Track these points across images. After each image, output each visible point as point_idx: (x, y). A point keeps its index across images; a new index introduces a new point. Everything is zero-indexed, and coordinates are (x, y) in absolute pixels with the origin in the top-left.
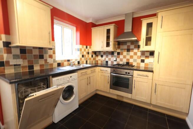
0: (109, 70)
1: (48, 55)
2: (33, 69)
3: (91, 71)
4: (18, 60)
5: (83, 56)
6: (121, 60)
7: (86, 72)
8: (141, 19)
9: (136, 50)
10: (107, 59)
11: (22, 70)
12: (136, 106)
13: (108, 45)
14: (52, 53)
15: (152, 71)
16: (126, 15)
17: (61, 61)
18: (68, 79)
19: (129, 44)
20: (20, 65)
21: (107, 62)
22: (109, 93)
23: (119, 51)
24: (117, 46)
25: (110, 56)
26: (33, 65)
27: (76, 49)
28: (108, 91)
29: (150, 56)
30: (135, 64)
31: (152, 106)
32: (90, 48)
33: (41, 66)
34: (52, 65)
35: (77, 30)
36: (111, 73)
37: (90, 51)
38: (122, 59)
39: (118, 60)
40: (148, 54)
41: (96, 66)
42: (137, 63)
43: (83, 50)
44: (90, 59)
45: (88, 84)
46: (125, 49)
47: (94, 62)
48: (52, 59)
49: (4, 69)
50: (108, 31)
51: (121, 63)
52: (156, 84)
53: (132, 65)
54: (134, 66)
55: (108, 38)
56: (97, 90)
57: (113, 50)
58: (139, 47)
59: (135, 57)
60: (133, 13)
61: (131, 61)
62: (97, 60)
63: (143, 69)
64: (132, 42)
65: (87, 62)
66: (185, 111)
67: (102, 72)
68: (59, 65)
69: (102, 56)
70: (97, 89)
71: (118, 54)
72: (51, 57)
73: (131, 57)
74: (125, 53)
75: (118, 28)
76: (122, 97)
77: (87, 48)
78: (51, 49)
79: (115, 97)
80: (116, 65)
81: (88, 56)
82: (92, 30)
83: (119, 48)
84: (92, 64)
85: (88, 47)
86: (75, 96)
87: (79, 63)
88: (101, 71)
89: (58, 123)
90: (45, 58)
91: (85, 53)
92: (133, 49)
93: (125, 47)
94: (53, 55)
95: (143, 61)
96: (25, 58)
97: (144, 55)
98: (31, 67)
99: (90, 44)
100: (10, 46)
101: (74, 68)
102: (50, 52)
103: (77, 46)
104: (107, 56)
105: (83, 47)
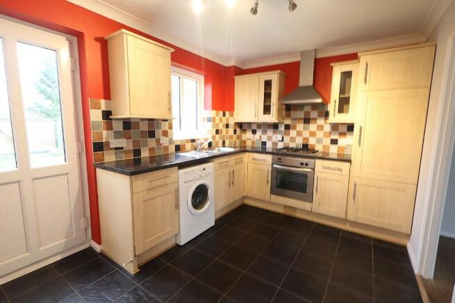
0: (269, 158)
1: (160, 131)
2: (140, 155)
3: (236, 159)
4: (121, 140)
5: (217, 132)
6: (293, 140)
7: (226, 162)
8: (331, 65)
9: (321, 122)
10: (264, 138)
11: (125, 157)
12: (318, 225)
13: (267, 109)
14: (167, 129)
15: (349, 161)
16: (302, 53)
17: (181, 141)
18: (200, 173)
19: (307, 109)
20: (122, 148)
21: (264, 143)
22: (269, 203)
23: (288, 122)
24: (284, 112)
25: (270, 132)
26: (140, 149)
27: (203, 118)
28: (267, 198)
29: (348, 133)
30: (319, 148)
31: (348, 225)
32: (232, 115)
33: (151, 150)
34: (166, 148)
35: (206, 82)
36: (272, 164)
37: (232, 122)
38: (295, 139)
39: (287, 139)
40: (344, 129)
41: (243, 150)
42: (324, 146)
43: (217, 121)
44: (231, 137)
45: (229, 184)
46: (300, 119)
47: (238, 144)
48: (168, 138)
49: (103, 155)
50: (268, 84)
51: (292, 145)
52: (355, 185)
53: (314, 150)
54: (317, 151)
55: (267, 96)
56: (244, 197)
57: (277, 121)
58: (327, 115)
59: (320, 134)
60: (315, 50)
61: (312, 141)
62: (243, 139)
63: (336, 157)
64: (315, 106)
65: (224, 143)
66: (405, 230)
67: (256, 162)
68: (178, 148)
69: (254, 132)
70: (245, 195)
71: (287, 127)
72: (165, 134)
73: (313, 134)
74: (300, 126)
75: (286, 77)
76: (294, 209)
77: (224, 115)
78: (166, 120)
79: (281, 210)
80: (283, 148)
81: (227, 132)
82: (236, 81)
83: (288, 116)
84: (235, 147)
85: (227, 113)
86: (210, 205)
87: (210, 145)
88: (254, 161)
89: (184, 245)
90: (157, 137)
91: (221, 127)
92: (316, 119)
93: (301, 114)
94: (169, 131)
95: (334, 142)
96: (129, 138)
97: (338, 130)
98: (137, 152)
99: (231, 109)
100: (110, 117)
101: (204, 155)
102: (165, 126)
103: (206, 112)
104: (264, 132)
105: (217, 115)
